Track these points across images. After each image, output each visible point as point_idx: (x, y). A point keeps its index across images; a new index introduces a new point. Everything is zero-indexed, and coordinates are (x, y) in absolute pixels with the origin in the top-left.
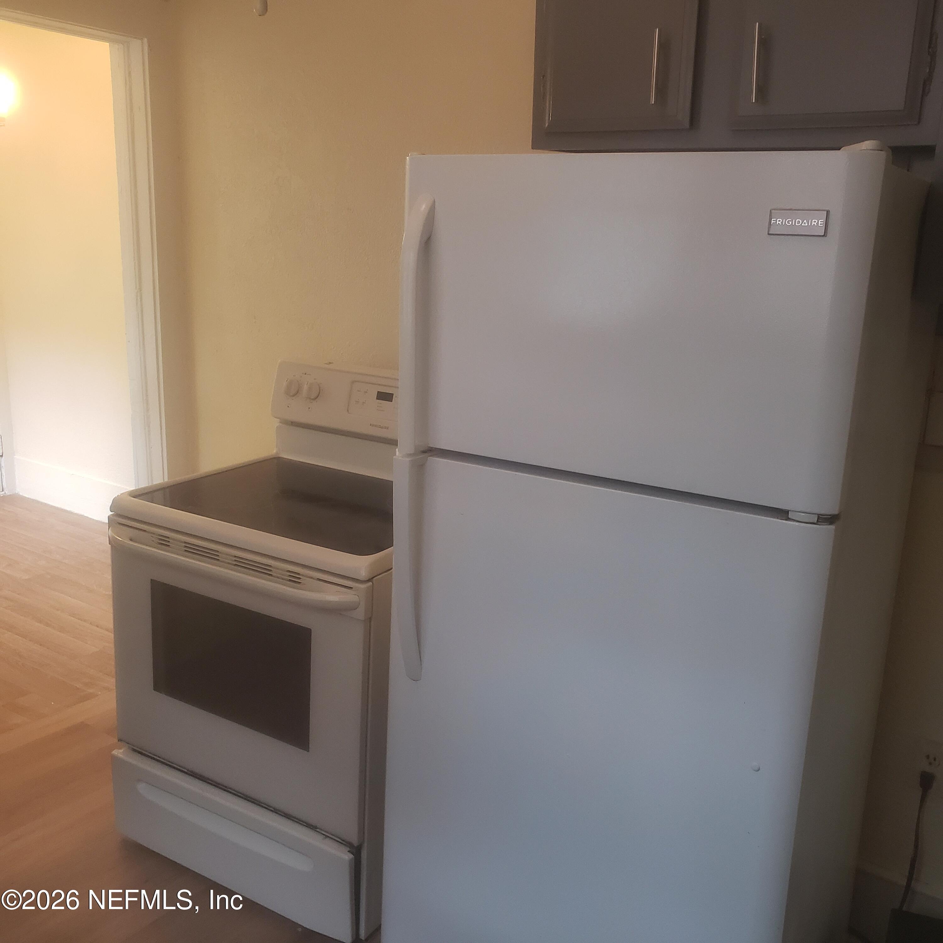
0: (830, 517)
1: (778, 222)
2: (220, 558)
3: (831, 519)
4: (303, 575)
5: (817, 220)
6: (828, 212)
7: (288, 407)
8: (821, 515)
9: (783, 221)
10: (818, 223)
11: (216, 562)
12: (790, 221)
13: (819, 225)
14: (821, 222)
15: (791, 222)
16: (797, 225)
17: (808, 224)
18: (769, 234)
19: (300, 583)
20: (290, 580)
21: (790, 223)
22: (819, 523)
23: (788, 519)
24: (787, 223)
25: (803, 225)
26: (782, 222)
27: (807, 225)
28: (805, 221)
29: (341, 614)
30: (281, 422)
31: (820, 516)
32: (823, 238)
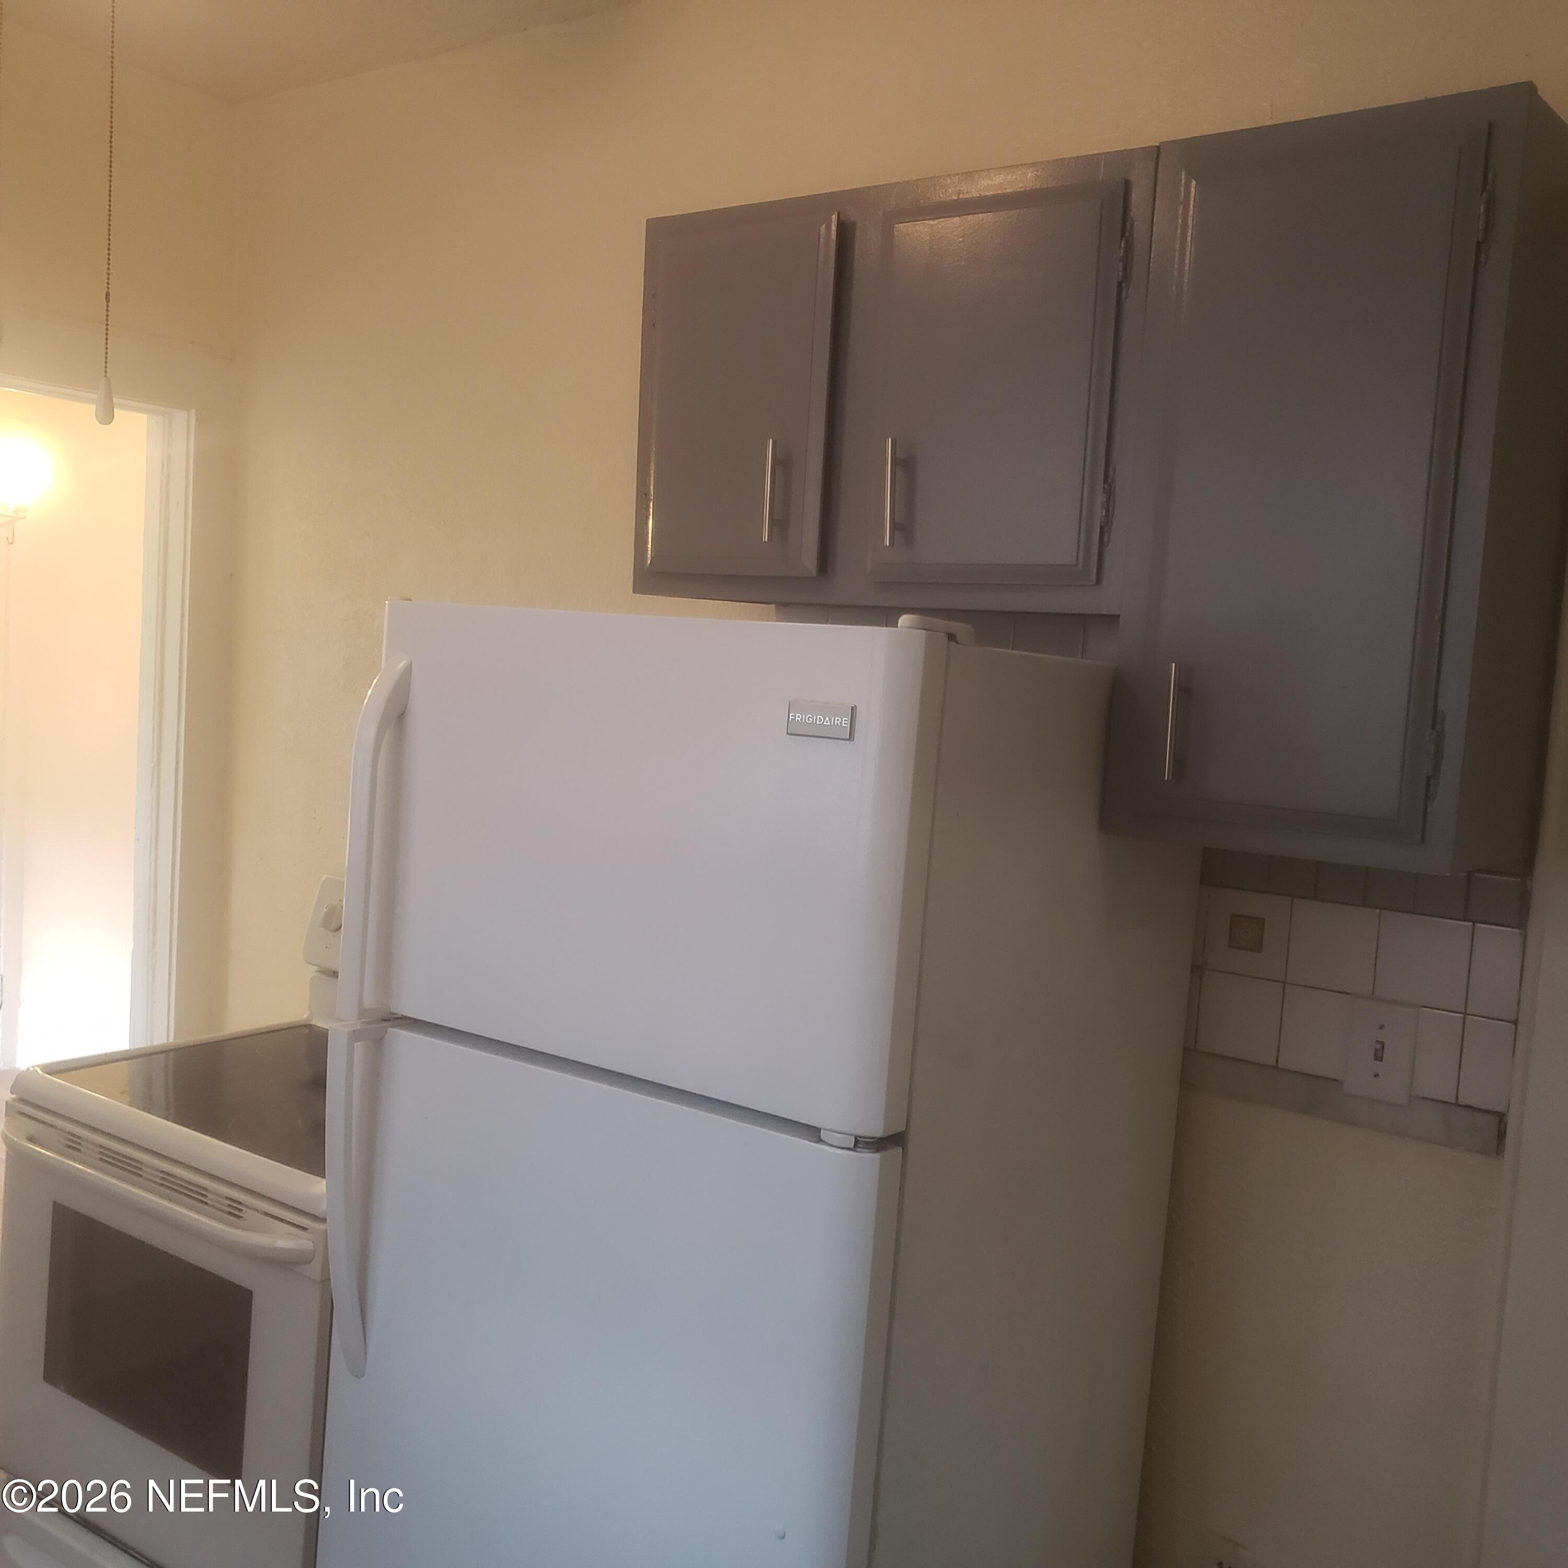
0: (872, 1140)
1: (797, 718)
2: (142, 1172)
3: (878, 1144)
4: (246, 1206)
5: (840, 718)
6: (853, 709)
7: (327, 947)
8: (860, 1137)
9: (802, 717)
10: (841, 723)
11: (137, 1178)
12: (811, 717)
13: (843, 725)
14: (845, 720)
15: (811, 719)
16: (818, 723)
17: (831, 723)
18: (787, 733)
19: (241, 1217)
20: (230, 1213)
21: (810, 721)
22: (859, 1150)
23: (819, 1140)
24: (807, 720)
25: (825, 723)
26: (801, 719)
27: (829, 724)
28: (827, 719)
29: (291, 1270)
30: (319, 971)
31: (859, 1139)
32: (847, 742)
